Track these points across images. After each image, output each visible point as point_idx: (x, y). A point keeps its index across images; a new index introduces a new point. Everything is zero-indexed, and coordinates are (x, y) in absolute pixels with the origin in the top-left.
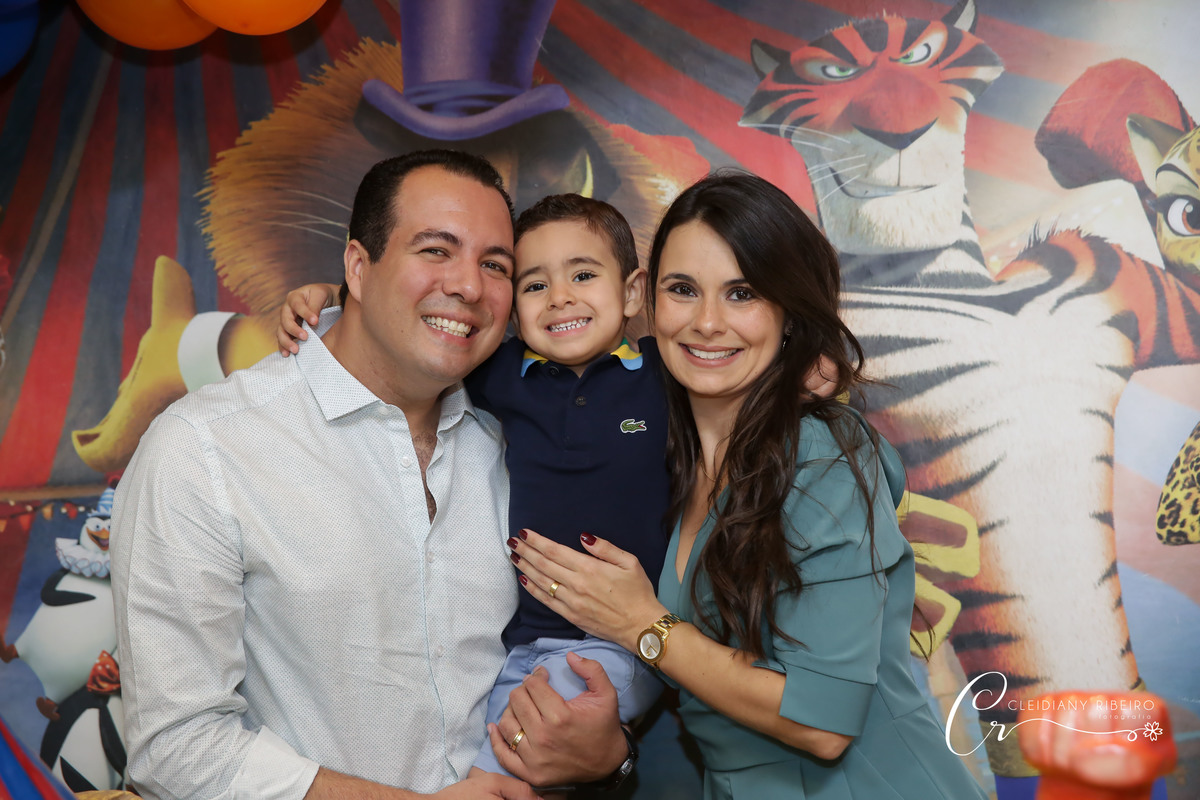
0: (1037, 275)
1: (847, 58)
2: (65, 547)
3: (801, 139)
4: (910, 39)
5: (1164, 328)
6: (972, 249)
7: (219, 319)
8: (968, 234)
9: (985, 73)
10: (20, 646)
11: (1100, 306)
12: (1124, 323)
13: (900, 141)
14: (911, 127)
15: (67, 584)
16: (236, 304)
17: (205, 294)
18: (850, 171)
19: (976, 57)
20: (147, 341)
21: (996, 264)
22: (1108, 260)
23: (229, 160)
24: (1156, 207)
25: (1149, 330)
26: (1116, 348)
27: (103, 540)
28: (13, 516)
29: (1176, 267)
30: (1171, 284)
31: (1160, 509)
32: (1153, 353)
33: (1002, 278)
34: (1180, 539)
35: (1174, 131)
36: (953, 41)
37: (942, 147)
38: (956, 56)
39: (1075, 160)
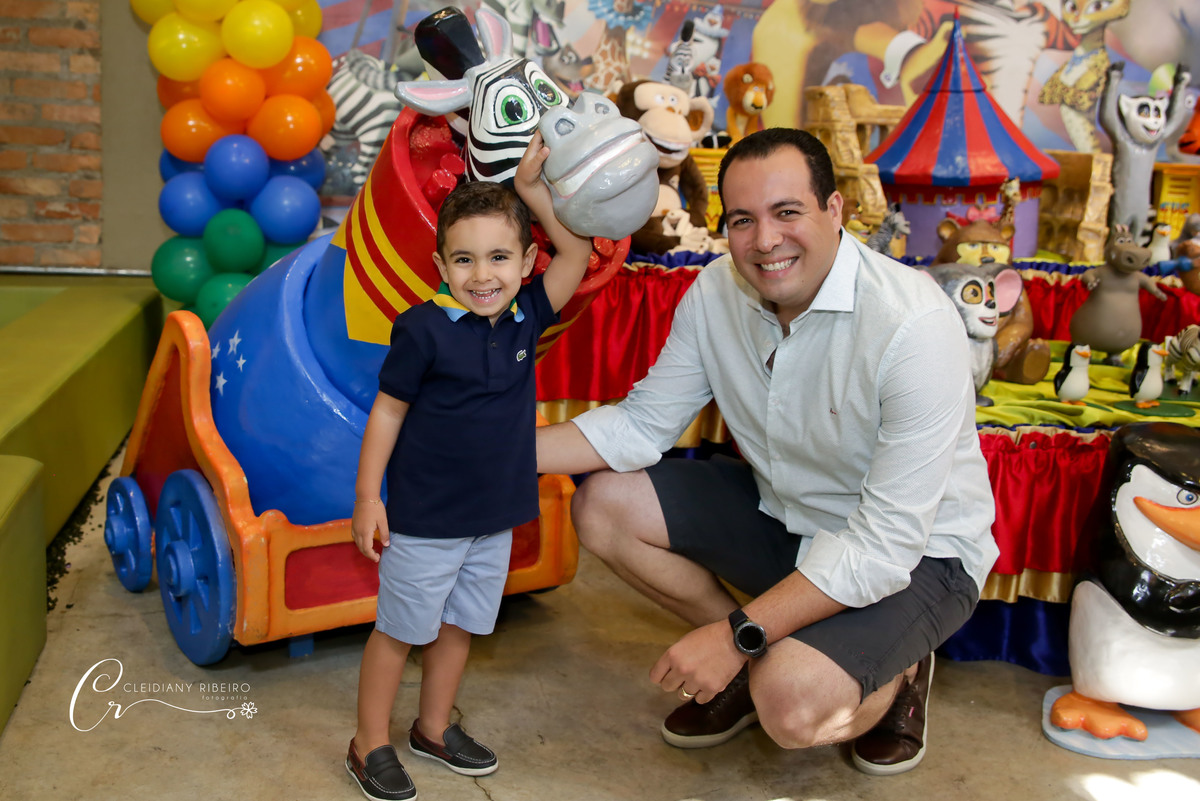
0: (1027, 13)
5: (1055, 40)
11: (1041, 28)
12: (1047, 34)
22: (1047, 14)
24: (1064, 1)
25: (1052, 37)
26: (1042, 41)
27: (712, 23)
28: (681, 6)
29: (1065, 23)
30: (1062, 27)
31: (1040, 93)
32: (1051, 45)
33: (1017, 11)
34: (1042, 102)
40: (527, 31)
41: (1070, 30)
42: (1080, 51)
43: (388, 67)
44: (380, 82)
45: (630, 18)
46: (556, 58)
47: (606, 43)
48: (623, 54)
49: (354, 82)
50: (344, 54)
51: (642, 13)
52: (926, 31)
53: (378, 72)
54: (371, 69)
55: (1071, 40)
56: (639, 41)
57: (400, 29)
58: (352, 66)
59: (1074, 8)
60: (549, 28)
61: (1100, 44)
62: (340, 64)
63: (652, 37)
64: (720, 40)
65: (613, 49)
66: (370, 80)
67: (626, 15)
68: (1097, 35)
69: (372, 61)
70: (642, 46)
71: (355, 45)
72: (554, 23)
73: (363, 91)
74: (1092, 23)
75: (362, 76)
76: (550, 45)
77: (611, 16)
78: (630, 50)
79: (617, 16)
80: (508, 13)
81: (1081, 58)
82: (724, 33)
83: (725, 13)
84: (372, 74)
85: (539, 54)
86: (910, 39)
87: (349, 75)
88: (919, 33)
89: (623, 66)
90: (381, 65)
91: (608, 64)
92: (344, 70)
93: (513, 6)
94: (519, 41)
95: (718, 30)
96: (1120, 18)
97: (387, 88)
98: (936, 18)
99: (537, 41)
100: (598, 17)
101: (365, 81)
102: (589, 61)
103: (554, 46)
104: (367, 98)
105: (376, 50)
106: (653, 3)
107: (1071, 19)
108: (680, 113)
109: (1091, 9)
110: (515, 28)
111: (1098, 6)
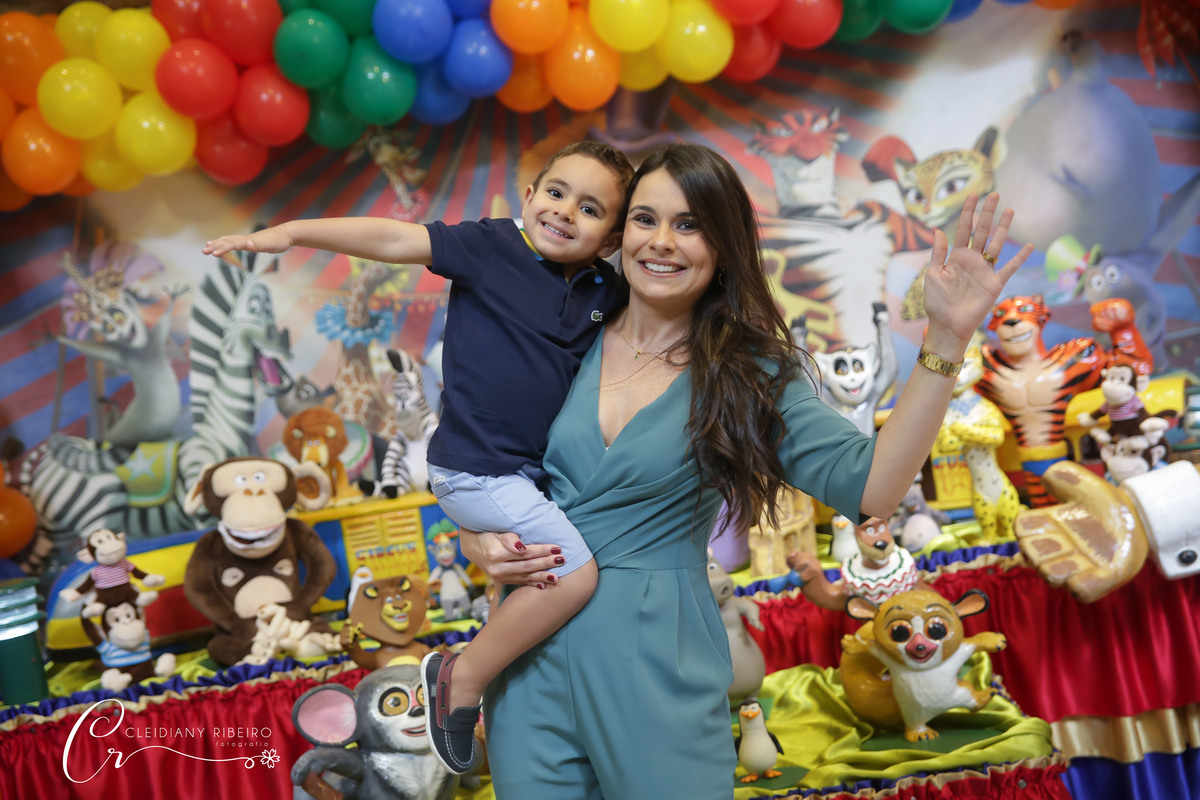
0: (859, 216)
1: (788, 127)
4: (814, 121)
6: (835, 206)
8: (833, 200)
9: (843, 137)
12: (892, 236)
13: (808, 161)
14: (813, 155)
19: (839, 130)
22: (886, 213)
23: (527, 157)
24: (904, 192)
25: (900, 238)
28: (427, 304)
29: (913, 218)
30: (909, 223)
31: (901, 308)
32: (902, 248)
33: (846, 217)
34: (907, 319)
35: (910, 163)
36: (830, 124)
37: (825, 164)
38: (831, 130)
39: (876, 172)
40: (250, 372)
41: (923, 225)
43: (99, 445)
44: (94, 464)
45: (369, 331)
46: (291, 397)
47: (347, 366)
48: (369, 374)
49: (61, 472)
50: (44, 442)
51: (382, 323)
53: (89, 454)
54: (80, 452)
55: (925, 235)
57: (102, 400)
58: (55, 453)
59: (919, 197)
60: (276, 363)
62: (41, 454)
65: (357, 371)
66: (82, 464)
67: (364, 329)
69: (80, 443)
71: (55, 429)
72: (280, 356)
73: (74, 479)
74: (948, 209)
75: (71, 462)
76: (281, 382)
77: (346, 333)
78: (376, 369)
79: (353, 332)
85: (270, 395)
87: (54, 465)
89: (373, 388)
90: (90, 445)
91: (355, 390)
92: (48, 459)
93: (228, 347)
94: (242, 385)
96: (986, 194)
97: (103, 469)
99: (264, 381)
100: (332, 337)
101: (76, 468)
102: (331, 390)
103: (286, 383)
104: (82, 486)
105: (81, 429)
106: (392, 308)
107: (919, 212)
108: (261, 493)
109: (943, 193)
110: (234, 372)
111: (951, 187)
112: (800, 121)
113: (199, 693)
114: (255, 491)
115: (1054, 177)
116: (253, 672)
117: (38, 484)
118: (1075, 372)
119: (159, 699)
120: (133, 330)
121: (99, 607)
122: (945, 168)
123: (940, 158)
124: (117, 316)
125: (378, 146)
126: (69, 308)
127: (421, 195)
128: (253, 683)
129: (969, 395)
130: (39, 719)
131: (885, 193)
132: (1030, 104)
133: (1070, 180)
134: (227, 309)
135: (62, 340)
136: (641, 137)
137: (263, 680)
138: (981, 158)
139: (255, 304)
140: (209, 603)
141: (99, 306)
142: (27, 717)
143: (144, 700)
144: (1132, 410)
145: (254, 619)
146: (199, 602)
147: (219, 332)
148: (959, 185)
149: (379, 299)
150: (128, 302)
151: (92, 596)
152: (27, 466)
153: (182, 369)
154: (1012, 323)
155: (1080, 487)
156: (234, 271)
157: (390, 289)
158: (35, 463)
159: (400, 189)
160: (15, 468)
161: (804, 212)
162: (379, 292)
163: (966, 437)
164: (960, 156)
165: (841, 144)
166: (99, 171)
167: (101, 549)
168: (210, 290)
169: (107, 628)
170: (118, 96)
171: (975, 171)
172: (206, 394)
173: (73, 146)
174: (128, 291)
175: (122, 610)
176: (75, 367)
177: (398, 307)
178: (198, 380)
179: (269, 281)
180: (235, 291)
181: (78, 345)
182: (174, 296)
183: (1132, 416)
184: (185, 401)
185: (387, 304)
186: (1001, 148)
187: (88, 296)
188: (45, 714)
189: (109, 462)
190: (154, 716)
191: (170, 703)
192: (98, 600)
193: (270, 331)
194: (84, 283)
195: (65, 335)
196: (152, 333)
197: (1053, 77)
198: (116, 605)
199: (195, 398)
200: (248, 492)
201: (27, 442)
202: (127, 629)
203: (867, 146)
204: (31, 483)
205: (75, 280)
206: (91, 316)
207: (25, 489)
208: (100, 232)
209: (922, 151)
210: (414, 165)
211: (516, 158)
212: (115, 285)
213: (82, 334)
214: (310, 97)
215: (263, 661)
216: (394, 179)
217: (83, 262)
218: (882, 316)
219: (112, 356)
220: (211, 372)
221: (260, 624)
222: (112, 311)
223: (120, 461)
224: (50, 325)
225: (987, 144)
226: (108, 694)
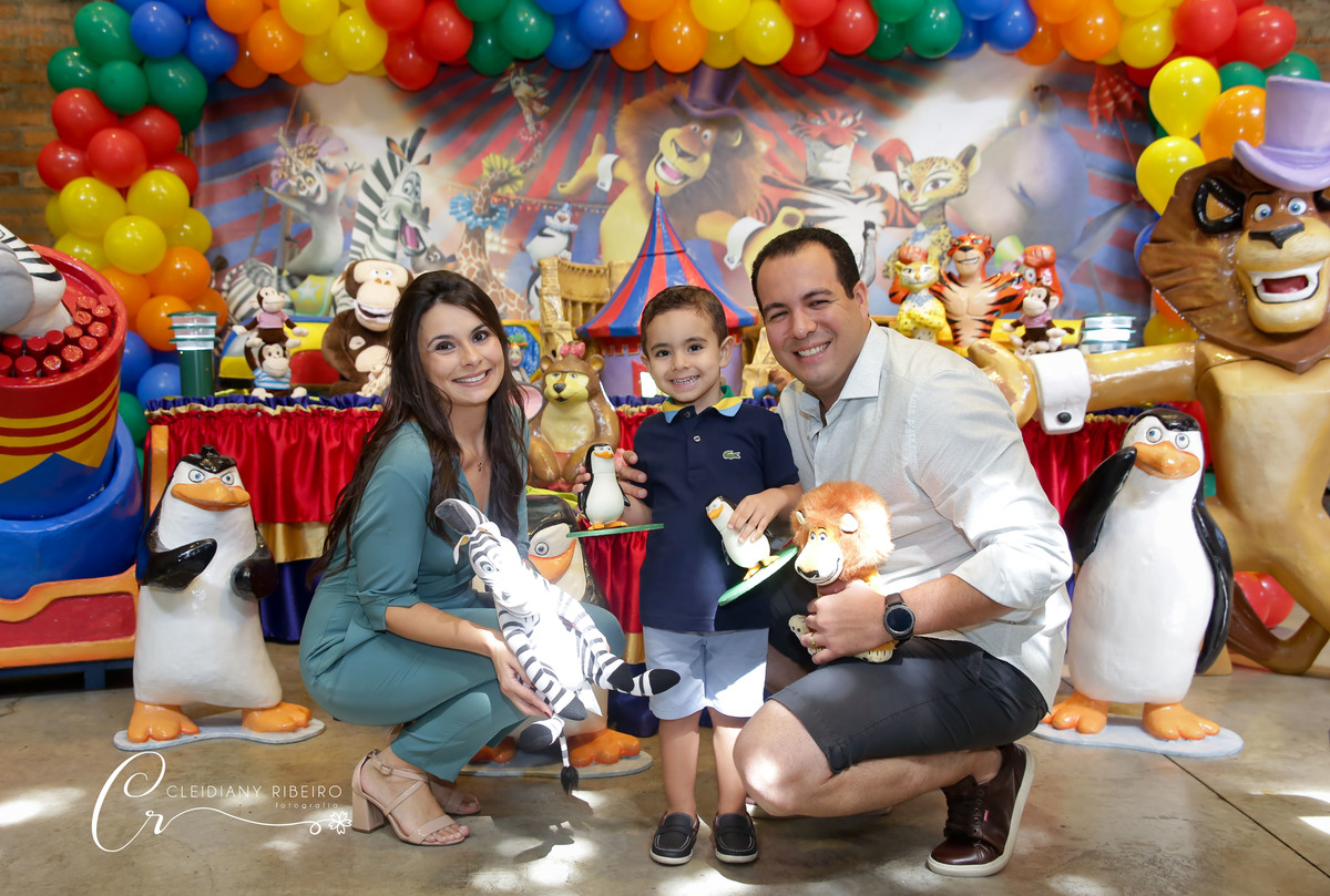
0: (864, 194)
1: (824, 120)
2: (549, 219)
3: (806, 140)
4: (843, 118)
5: (896, 217)
6: (848, 183)
7: (611, 158)
8: (847, 179)
9: (862, 133)
10: (528, 247)
11: (880, 207)
12: (887, 212)
13: (834, 147)
14: (838, 144)
15: (547, 231)
16: (621, 154)
17: (610, 148)
18: (818, 152)
19: (860, 128)
20: (589, 160)
21: (853, 189)
22: (884, 195)
23: (627, 110)
24: (900, 182)
25: (892, 216)
27: (562, 220)
28: (533, 206)
29: (903, 201)
30: (900, 205)
31: (885, 268)
32: (892, 223)
33: (854, 194)
35: (909, 161)
36: (854, 122)
37: (845, 151)
38: (855, 127)
39: (881, 163)
40: (396, 235)
41: (910, 210)
42: (921, 227)
43: (280, 272)
44: (274, 284)
45: (487, 219)
46: (423, 257)
47: (467, 243)
48: (483, 250)
49: (251, 286)
50: (243, 263)
51: (498, 214)
52: (766, 216)
53: (272, 277)
54: (267, 274)
55: (910, 217)
56: (497, 239)
57: (288, 239)
58: (249, 272)
59: (911, 188)
60: (416, 231)
61: (941, 220)
62: (239, 271)
63: (508, 235)
64: (570, 234)
65: (474, 247)
67: (484, 217)
68: (936, 212)
70: (500, 243)
71: (252, 254)
72: (419, 227)
74: (930, 200)
75: (259, 280)
76: (418, 246)
77: (471, 218)
78: (489, 247)
79: (476, 218)
80: (380, 221)
81: (924, 233)
82: (574, 227)
83: (573, 210)
84: (268, 278)
85: (408, 255)
86: (750, 224)
87: (247, 280)
88: (759, 219)
89: (483, 261)
90: (274, 270)
91: (470, 261)
92: (243, 276)
93: (383, 215)
94: (389, 244)
95: (567, 225)
96: (959, 195)
98: (775, 203)
99: (406, 244)
100: (459, 220)
101: (261, 286)
102: (453, 258)
103: (421, 247)
105: (270, 258)
106: (507, 205)
107: (909, 198)
108: (388, 283)
109: (929, 188)
110: (385, 233)
111: (935, 185)
112: (833, 117)
113: (319, 409)
114: (383, 281)
115: (1012, 191)
116: (360, 401)
117: (233, 292)
118: (1005, 294)
119: (290, 409)
120: (318, 191)
121: (259, 341)
122: (933, 170)
123: (931, 161)
124: (309, 179)
125: (518, 83)
126: (276, 168)
127: (543, 124)
128: (359, 409)
129: (925, 293)
130: (204, 408)
131: (887, 180)
132: (1003, 133)
133: (1022, 194)
134: (387, 186)
135: (267, 190)
136: (714, 108)
137: (367, 409)
138: (961, 167)
139: (408, 186)
140: (337, 358)
141: (297, 169)
142: (196, 405)
143: (279, 408)
144: (1042, 321)
145: (368, 373)
146: (331, 357)
147: (379, 202)
148: (942, 184)
149: (499, 197)
150: (318, 169)
151: (256, 333)
152: (228, 278)
153: (348, 225)
154: (965, 249)
155: (995, 356)
156: (397, 158)
157: (508, 190)
158: (234, 277)
159: (528, 117)
160: (220, 278)
161: (824, 184)
162: (499, 191)
163: (917, 320)
164: (946, 163)
165: (859, 137)
166: (314, 63)
167: (266, 299)
168: (378, 171)
169: (262, 359)
170: (337, 7)
171: (955, 176)
172: (362, 246)
173: (298, 39)
174: (319, 162)
175: (275, 348)
176: (273, 212)
177: (512, 205)
178: (358, 235)
179: (421, 170)
180: (396, 175)
181: (277, 195)
182: (351, 171)
183: (1042, 325)
184: (346, 248)
185: (504, 201)
186: (976, 162)
187: (291, 160)
188: (209, 406)
189: (285, 286)
190: (285, 421)
191: (298, 414)
192: (258, 336)
193: (416, 206)
194: (289, 151)
195: (270, 187)
196: (331, 196)
197: (1023, 116)
198: (271, 343)
199: (353, 248)
200: (379, 281)
201: (231, 261)
202: (276, 362)
203: (879, 143)
204: (229, 291)
205: (284, 148)
206: (290, 176)
207: (224, 294)
208: (308, 115)
209: (919, 155)
210: (542, 102)
211: (618, 109)
212: (311, 156)
213: (282, 188)
214: (473, 27)
215: (369, 395)
216: (525, 109)
217: (291, 136)
218: (870, 231)
219: (301, 207)
220: (369, 231)
221: (371, 377)
222: (306, 174)
223: (294, 286)
224: (260, 178)
225: (967, 158)
226: (255, 400)
